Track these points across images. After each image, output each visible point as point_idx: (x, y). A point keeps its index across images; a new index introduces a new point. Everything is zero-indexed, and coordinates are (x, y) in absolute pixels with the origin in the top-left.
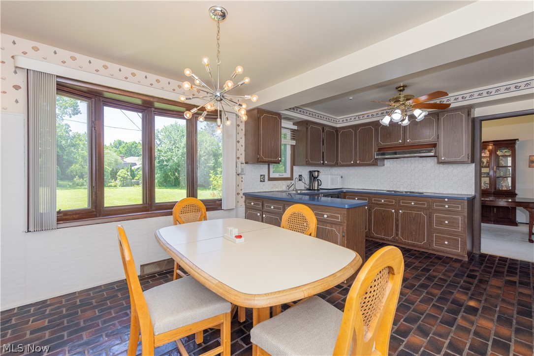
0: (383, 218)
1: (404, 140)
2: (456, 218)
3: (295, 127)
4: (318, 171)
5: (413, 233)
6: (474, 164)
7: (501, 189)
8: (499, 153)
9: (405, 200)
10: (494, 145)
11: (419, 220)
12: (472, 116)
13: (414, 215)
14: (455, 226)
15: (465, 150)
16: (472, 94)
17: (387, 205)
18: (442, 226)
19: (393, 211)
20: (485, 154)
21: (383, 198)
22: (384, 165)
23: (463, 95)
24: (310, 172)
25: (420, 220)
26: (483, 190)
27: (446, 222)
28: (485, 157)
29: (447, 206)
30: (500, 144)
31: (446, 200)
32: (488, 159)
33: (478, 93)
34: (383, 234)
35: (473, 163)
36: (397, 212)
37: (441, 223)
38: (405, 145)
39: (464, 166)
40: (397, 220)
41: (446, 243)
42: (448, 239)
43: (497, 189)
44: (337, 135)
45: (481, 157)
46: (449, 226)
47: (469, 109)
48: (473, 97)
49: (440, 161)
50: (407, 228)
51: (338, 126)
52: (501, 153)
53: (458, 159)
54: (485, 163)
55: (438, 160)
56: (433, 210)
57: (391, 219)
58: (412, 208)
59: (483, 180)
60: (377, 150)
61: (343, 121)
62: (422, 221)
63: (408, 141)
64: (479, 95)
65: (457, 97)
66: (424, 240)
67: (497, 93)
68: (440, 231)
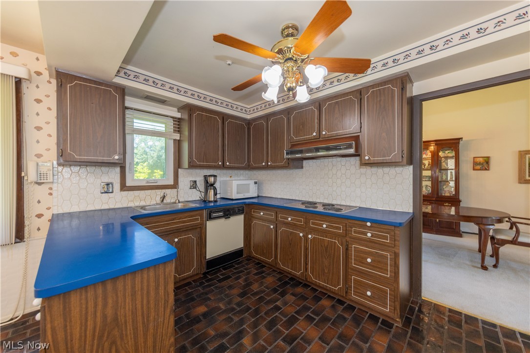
0: (290, 244)
1: (320, 132)
2: (382, 255)
3: (178, 115)
4: (215, 176)
5: (326, 271)
6: (412, 167)
7: (443, 195)
8: (441, 154)
9: (316, 220)
10: (436, 144)
11: (333, 251)
12: (408, 95)
13: (326, 244)
14: (382, 269)
15: (397, 146)
16: (408, 53)
17: (295, 225)
18: (363, 265)
19: (301, 235)
20: (427, 155)
21: (290, 215)
22: (302, 167)
23: (394, 58)
24: (205, 177)
25: (334, 253)
26: (424, 196)
27: (369, 260)
28: (426, 159)
29: (369, 235)
30: (442, 144)
31: (369, 224)
32: (430, 161)
33: (417, 50)
34: (290, 266)
35: (411, 165)
36: (306, 237)
37: (362, 262)
38: (321, 139)
39: (399, 169)
40: (306, 249)
41: (369, 293)
42: (371, 288)
43: (439, 195)
44: (249, 129)
45: (421, 159)
46: (373, 266)
47: (403, 80)
48: (409, 59)
49: (363, 162)
50: (318, 262)
51: (249, 117)
52: (443, 154)
53: (388, 158)
54: (427, 165)
55: (361, 160)
56: (351, 238)
57: (299, 247)
58: (324, 232)
59: (424, 183)
60: (290, 146)
61: (254, 110)
62: (336, 254)
63: (324, 133)
64: (419, 53)
65: (385, 61)
66: (339, 284)
67: (446, 46)
68: (360, 273)
